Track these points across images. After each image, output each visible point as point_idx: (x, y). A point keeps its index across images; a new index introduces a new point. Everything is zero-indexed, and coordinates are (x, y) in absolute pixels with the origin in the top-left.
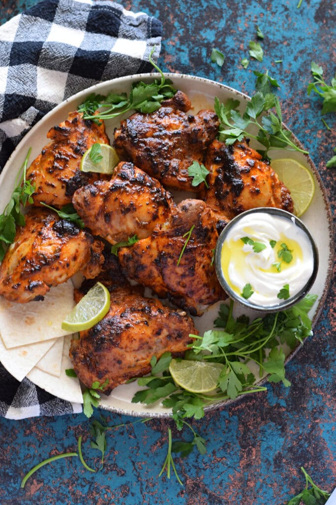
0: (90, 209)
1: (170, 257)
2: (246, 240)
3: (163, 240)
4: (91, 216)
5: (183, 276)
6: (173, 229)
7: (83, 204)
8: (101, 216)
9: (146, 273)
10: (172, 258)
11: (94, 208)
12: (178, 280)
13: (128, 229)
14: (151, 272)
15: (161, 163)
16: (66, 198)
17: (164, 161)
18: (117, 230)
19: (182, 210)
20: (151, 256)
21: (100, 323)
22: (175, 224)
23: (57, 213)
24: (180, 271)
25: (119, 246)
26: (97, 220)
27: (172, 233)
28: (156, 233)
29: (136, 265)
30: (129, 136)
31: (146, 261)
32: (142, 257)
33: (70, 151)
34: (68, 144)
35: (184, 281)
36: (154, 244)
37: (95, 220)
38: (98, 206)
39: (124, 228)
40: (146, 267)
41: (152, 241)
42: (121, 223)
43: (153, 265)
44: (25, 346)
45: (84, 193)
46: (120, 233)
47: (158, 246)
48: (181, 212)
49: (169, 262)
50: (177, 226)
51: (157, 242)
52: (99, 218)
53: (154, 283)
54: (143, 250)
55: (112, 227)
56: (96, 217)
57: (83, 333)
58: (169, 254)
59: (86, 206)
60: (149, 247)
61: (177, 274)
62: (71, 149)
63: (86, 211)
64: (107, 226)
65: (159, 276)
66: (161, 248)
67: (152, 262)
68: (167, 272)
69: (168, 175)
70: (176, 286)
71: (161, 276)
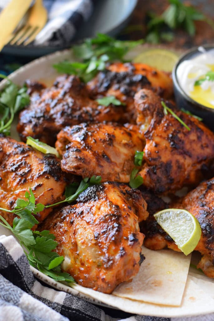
0: (89, 162)
1: (178, 133)
2: (197, 83)
3: (160, 129)
4: (94, 168)
5: (199, 138)
6: (155, 116)
7: (81, 163)
8: (101, 160)
9: (174, 168)
10: (179, 132)
11: (91, 160)
12: (199, 145)
13: (126, 155)
14: (177, 161)
15: (82, 114)
16: (59, 183)
17: (81, 111)
18: (120, 164)
19: (144, 99)
20: (166, 148)
21: (200, 224)
22: (152, 110)
23: (66, 202)
24: (193, 137)
25: (134, 176)
26: (102, 166)
27: (158, 119)
28: (149, 132)
29: (163, 169)
30: (38, 118)
31: (165, 157)
32: (160, 157)
33: (18, 157)
34: (10, 156)
35: (203, 142)
36: (157, 139)
37: (100, 169)
38: (92, 156)
39: (123, 157)
40: (171, 162)
41: (153, 140)
42: (117, 154)
43: (174, 154)
44: (184, 296)
45: (70, 157)
46: (125, 163)
47: (161, 137)
48: (144, 101)
49: (181, 137)
50: (155, 110)
51: (157, 135)
52: (102, 164)
53: (186, 173)
54: (155, 152)
55: (115, 164)
56: (99, 164)
57: (201, 244)
58: (175, 131)
59: (84, 162)
60: (157, 145)
61: (194, 141)
62: (16, 156)
63: (87, 167)
64: (112, 166)
65: (185, 159)
66: (164, 135)
67: (172, 151)
68: (188, 147)
69: (95, 116)
70: (202, 151)
71: (187, 157)
